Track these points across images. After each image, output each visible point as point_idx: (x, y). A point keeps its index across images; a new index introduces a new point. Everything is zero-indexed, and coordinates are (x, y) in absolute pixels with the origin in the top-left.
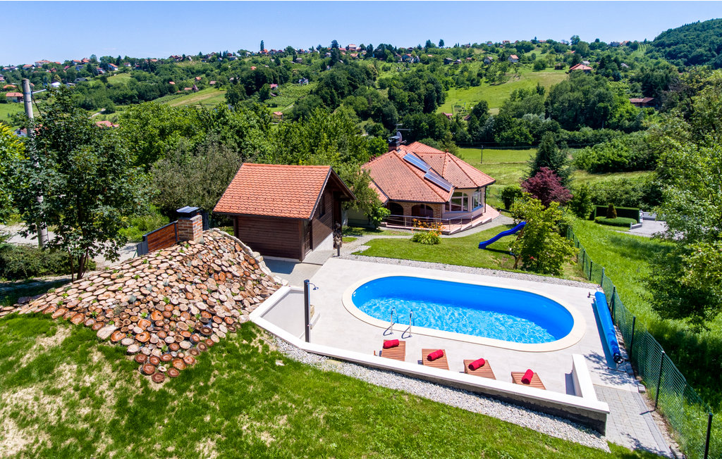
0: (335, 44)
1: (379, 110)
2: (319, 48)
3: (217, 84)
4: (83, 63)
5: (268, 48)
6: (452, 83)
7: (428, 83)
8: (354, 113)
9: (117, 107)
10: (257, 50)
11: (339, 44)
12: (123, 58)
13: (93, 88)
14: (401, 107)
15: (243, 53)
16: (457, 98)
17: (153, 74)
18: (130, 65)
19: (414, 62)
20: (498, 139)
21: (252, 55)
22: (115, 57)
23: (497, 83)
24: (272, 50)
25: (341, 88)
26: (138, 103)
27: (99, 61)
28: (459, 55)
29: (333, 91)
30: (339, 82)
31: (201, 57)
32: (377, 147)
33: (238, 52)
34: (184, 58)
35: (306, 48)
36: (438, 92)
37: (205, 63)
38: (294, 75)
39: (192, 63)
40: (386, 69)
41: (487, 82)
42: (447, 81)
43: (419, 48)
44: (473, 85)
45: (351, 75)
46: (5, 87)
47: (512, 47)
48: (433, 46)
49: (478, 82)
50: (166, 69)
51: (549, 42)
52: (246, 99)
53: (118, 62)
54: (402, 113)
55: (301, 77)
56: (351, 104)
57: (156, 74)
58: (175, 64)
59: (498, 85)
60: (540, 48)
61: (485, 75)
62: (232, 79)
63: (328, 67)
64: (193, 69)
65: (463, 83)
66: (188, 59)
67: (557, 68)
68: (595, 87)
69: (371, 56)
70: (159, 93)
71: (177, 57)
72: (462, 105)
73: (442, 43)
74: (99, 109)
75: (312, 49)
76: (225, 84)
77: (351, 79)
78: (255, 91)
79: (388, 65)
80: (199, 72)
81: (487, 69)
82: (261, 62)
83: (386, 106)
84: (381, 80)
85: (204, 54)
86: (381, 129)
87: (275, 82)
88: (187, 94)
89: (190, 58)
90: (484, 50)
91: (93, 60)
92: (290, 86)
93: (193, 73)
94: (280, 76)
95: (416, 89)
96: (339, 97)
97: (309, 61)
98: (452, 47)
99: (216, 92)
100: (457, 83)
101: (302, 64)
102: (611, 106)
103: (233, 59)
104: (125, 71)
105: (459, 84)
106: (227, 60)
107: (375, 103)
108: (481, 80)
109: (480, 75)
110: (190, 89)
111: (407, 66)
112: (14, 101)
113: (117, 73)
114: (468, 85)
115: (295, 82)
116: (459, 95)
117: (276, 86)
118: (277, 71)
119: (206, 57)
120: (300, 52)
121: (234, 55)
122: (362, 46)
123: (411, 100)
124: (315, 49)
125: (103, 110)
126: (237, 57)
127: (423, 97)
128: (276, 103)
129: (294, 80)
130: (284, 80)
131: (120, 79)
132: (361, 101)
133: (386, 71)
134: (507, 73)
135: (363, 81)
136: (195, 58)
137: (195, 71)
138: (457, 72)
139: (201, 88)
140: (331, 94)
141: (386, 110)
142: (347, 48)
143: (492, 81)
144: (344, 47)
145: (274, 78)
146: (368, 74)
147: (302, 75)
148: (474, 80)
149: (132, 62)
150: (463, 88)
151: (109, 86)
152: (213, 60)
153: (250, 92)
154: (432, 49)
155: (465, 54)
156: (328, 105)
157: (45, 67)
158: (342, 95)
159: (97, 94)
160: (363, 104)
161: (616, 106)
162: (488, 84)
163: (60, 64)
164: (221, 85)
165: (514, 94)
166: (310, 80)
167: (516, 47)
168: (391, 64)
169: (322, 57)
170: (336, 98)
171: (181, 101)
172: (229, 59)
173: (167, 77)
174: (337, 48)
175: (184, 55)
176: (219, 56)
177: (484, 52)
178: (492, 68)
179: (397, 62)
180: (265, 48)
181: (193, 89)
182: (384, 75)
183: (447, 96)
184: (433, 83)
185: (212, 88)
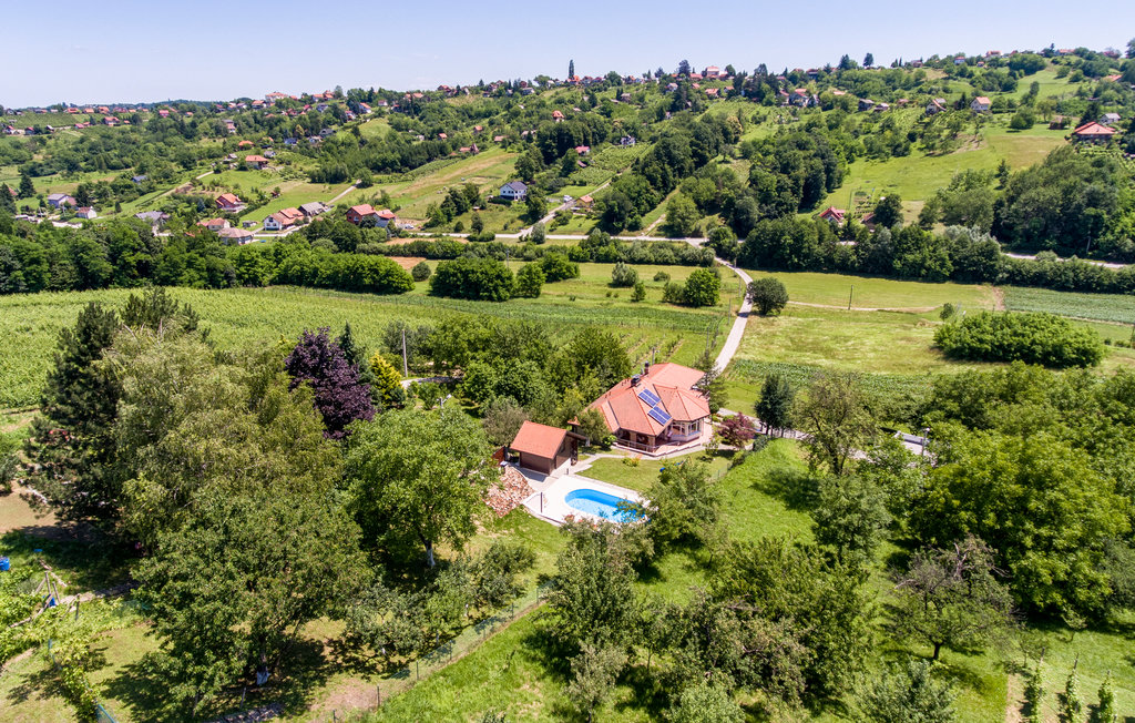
0: (684, 69)
1: (731, 202)
2: (659, 73)
3: (504, 141)
4: (324, 99)
5: (579, 74)
6: (861, 151)
7: (815, 156)
8: (694, 205)
9: (375, 177)
10: (563, 77)
11: (691, 66)
12: (376, 91)
13: (343, 144)
14: (765, 198)
15: (543, 81)
16: (863, 177)
17: (416, 118)
18: (386, 104)
19: (809, 106)
20: (898, 264)
21: (556, 85)
22: (366, 89)
23: (938, 152)
24: (586, 78)
25: (678, 162)
26: (400, 171)
27: (345, 95)
28: (897, 84)
29: (667, 166)
30: (677, 152)
31: (482, 89)
32: (702, 283)
33: (536, 80)
34: (459, 92)
35: (637, 75)
36: (828, 171)
37: (487, 98)
38: (614, 130)
39: (470, 100)
40: (757, 121)
41: (921, 149)
42: (852, 147)
43: (828, 70)
44: (896, 153)
45: (697, 138)
46: (241, 144)
47: (1001, 66)
48: (854, 66)
49: (907, 149)
50: (434, 111)
51: (1080, 52)
52: (544, 169)
53: (370, 98)
54: (766, 208)
55: (625, 134)
56: (690, 190)
57: (421, 119)
58: (446, 100)
59: (940, 155)
60: (1058, 67)
61: (922, 136)
62: (526, 133)
63: (668, 114)
64: (471, 109)
65: (880, 151)
66: (464, 92)
67: (1055, 127)
68: (1087, 180)
69: (738, 93)
70: (427, 157)
71: (448, 90)
72: (868, 192)
73: (869, 60)
74: (354, 181)
75: (648, 76)
76: (514, 141)
77: (697, 145)
78: (557, 157)
79: (763, 110)
80: (480, 116)
81: (927, 124)
82: (569, 101)
83: (741, 196)
84: (744, 145)
85: (486, 83)
86: (728, 236)
87: (586, 143)
88: (464, 158)
89: (467, 90)
90: (946, 72)
91: (338, 95)
92: (608, 149)
93: (470, 117)
94: (593, 133)
95: (793, 168)
96: (674, 176)
97: (641, 99)
98: (888, 66)
99: (503, 154)
100: (870, 150)
101: (630, 103)
102: (1108, 213)
103: (527, 93)
104: (380, 114)
105: (873, 152)
106: (519, 94)
107: (725, 191)
108: (912, 145)
109: (912, 137)
110: (467, 149)
111: (794, 114)
112: (256, 168)
113: (372, 117)
114: (887, 155)
115: (616, 141)
116: (868, 173)
117: (587, 149)
118: (589, 126)
119: (489, 89)
120: (629, 80)
121: (530, 85)
122: (729, 69)
123: (780, 189)
124: (653, 75)
125: (359, 182)
126: (534, 87)
127: (802, 182)
128: (585, 180)
129: (614, 138)
130: (597, 137)
131: (375, 128)
132: (706, 186)
133: (758, 123)
134: (960, 134)
135: (716, 147)
136: (474, 91)
137: (473, 114)
138: (876, 128)
139: (483, 149)
140: (664, 169)
141: (739, 202)
142: (704, 74)
143: (929, 149)
144: (699, 72)
145: (585, 136)
146: (725, 133)
147: (627, 129)
148: (899, 146)
149: (390, 97)
150: (878, 160)
151: (363, 142)
152: (499, 94)
153: (549, 159)
154: (850, 72)
155: (908, 80)
156: (658, 189)
157: (280, 105)
158: (681, 172)
159: (349, 157)
160: (709, 190)
161: (1119, 215)
162: (922, 154)
163: (296, 100)
164: (510, 144)
165: (960, 177)
166: (638, 139)
167: (1009, 65)
168: (769, 108)
169: (663, 91)
170: (671, 177)
171: (455, 169)
172: (521, 92)
173: (437, 127)
174: (688, 74)
175: (458, 87)
176: (508, 86)
177: (945, 75)
178: (937, 124)
179: (778, 105)
180: (575, 75)
181: (472, 150)
182: (753, 134)
183: (848, 173)
184: (823, 157)
185: (497, 147)
